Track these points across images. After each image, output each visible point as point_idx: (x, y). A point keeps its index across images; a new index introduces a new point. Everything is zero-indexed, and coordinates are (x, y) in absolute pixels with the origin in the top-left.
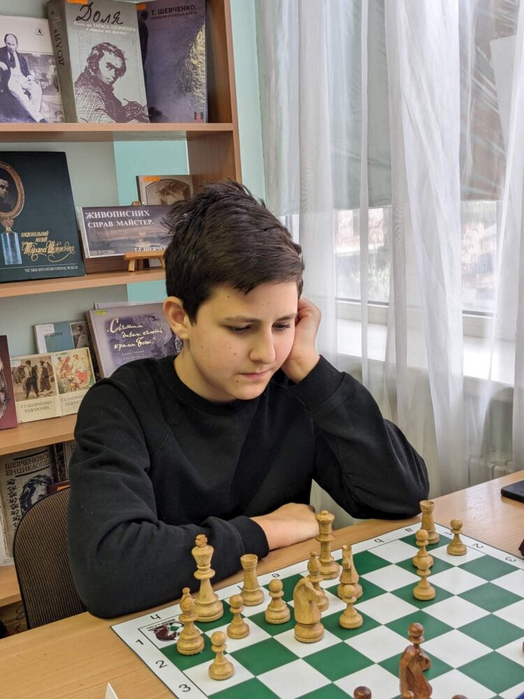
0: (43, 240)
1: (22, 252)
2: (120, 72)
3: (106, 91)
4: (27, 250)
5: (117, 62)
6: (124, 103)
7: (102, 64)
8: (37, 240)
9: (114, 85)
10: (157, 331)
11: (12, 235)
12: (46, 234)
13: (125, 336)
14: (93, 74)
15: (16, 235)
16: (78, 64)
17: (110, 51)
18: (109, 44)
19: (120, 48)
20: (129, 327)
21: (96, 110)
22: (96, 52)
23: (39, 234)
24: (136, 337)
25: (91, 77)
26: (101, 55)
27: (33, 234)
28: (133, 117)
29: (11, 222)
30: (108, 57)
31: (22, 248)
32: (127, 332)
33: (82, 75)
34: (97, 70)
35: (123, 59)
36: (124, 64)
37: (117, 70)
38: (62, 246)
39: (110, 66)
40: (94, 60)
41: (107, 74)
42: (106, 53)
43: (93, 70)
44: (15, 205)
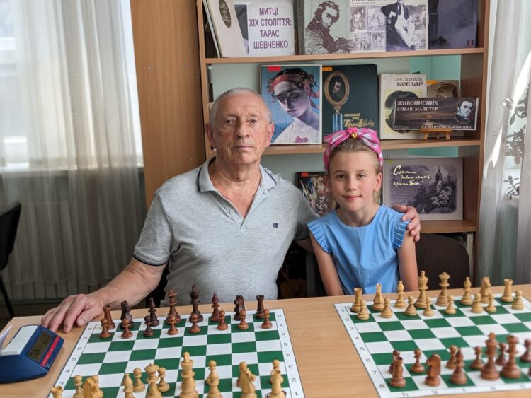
0: (357, 118)
1: (343, 125)
2: (335, 19)
3: (325, 32)
4: (346, 125)
5: (334, 13)
6: (335, 39)
7: (324, 15)
8: (353, 118)
9: (330, 28)
10: (425, 177)
11: (339, 115)
12: (359, 115)
13: (402, 178)
14: (317, 22)
15: (341, 115)
16: (309, 16)
17: (330, 6)
18: (330, 2)
19: (336, 3)
20: (407, 172)
21: (317, 45)
22: (321, 8)
23: (355, 115)
24: (410, 180)
25: (316, 25)
26: (324, 9)
27: (351, 115)
28: (340, 48)
29: (339, 107)
30: (329, 10)
31: (344, 123)
32: (405, 175)
33: (311, 23)
34: (320, 19)
35: (338, 11)
36: (338, 13)
37: (333, 18)
38: (367, 122)
39: (329, 16)
40: (319, 13)
41: (326, 21)
42: (327, 8)
43: (318, 20)
44: (343, 97)
